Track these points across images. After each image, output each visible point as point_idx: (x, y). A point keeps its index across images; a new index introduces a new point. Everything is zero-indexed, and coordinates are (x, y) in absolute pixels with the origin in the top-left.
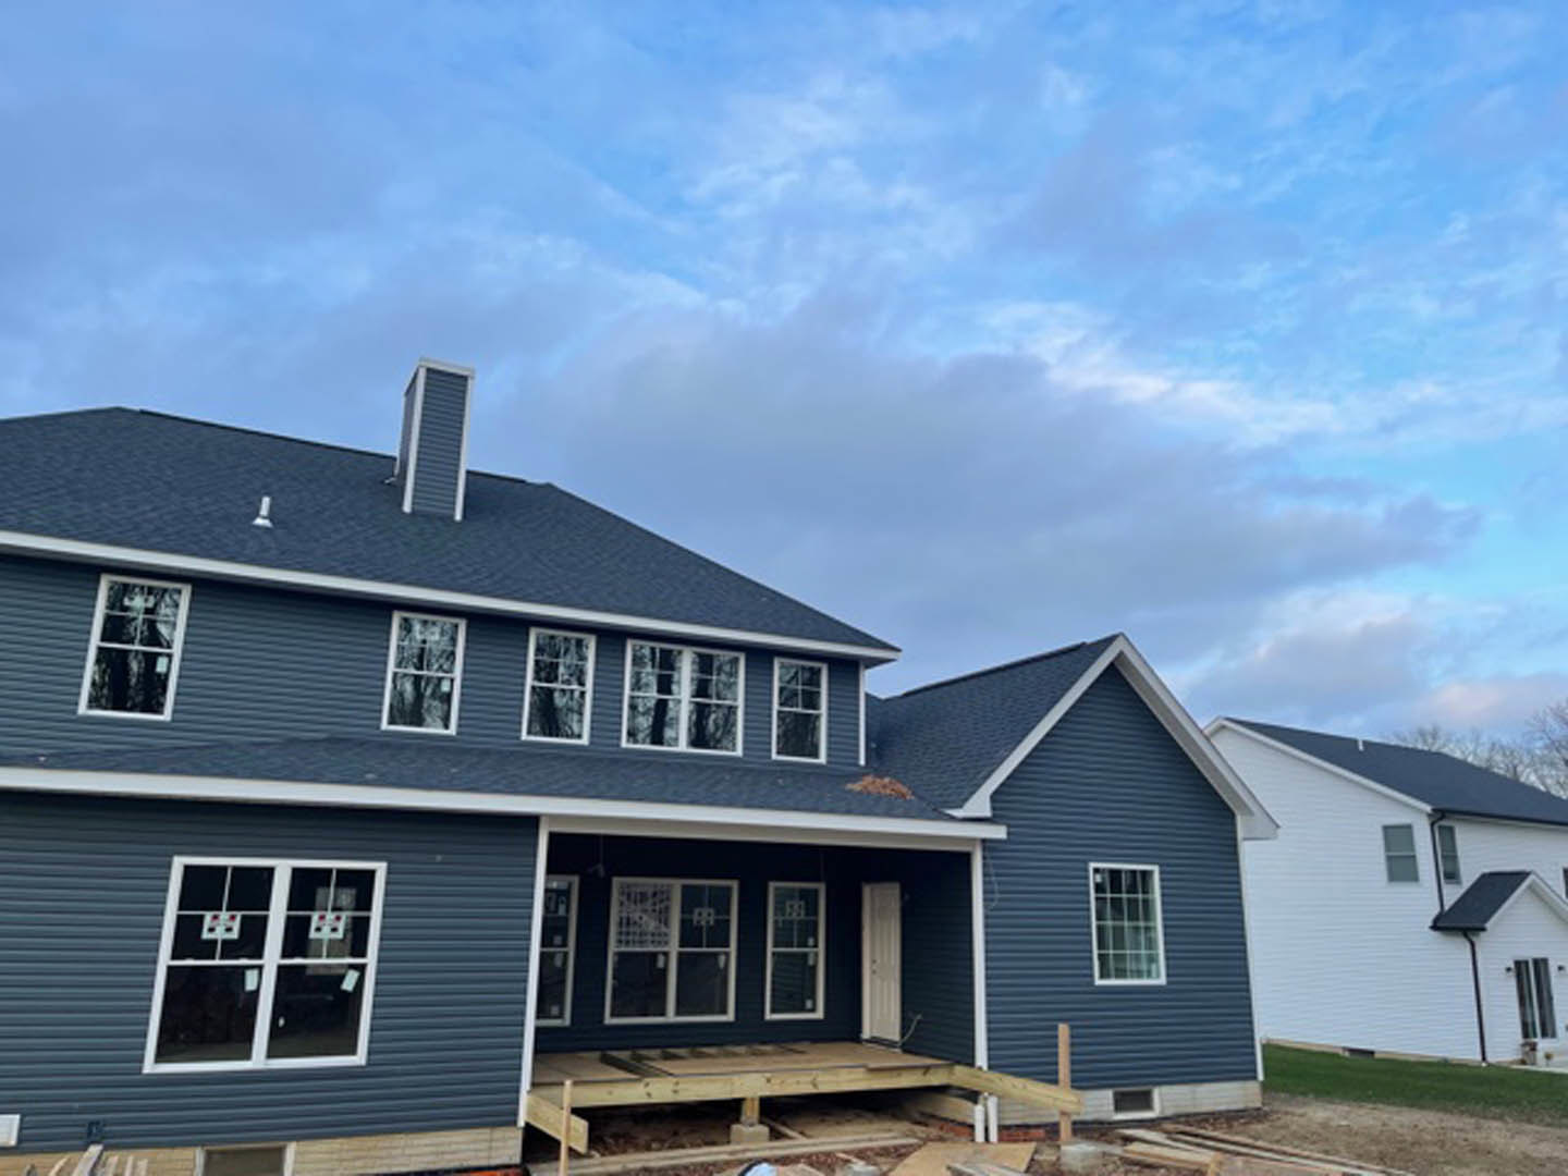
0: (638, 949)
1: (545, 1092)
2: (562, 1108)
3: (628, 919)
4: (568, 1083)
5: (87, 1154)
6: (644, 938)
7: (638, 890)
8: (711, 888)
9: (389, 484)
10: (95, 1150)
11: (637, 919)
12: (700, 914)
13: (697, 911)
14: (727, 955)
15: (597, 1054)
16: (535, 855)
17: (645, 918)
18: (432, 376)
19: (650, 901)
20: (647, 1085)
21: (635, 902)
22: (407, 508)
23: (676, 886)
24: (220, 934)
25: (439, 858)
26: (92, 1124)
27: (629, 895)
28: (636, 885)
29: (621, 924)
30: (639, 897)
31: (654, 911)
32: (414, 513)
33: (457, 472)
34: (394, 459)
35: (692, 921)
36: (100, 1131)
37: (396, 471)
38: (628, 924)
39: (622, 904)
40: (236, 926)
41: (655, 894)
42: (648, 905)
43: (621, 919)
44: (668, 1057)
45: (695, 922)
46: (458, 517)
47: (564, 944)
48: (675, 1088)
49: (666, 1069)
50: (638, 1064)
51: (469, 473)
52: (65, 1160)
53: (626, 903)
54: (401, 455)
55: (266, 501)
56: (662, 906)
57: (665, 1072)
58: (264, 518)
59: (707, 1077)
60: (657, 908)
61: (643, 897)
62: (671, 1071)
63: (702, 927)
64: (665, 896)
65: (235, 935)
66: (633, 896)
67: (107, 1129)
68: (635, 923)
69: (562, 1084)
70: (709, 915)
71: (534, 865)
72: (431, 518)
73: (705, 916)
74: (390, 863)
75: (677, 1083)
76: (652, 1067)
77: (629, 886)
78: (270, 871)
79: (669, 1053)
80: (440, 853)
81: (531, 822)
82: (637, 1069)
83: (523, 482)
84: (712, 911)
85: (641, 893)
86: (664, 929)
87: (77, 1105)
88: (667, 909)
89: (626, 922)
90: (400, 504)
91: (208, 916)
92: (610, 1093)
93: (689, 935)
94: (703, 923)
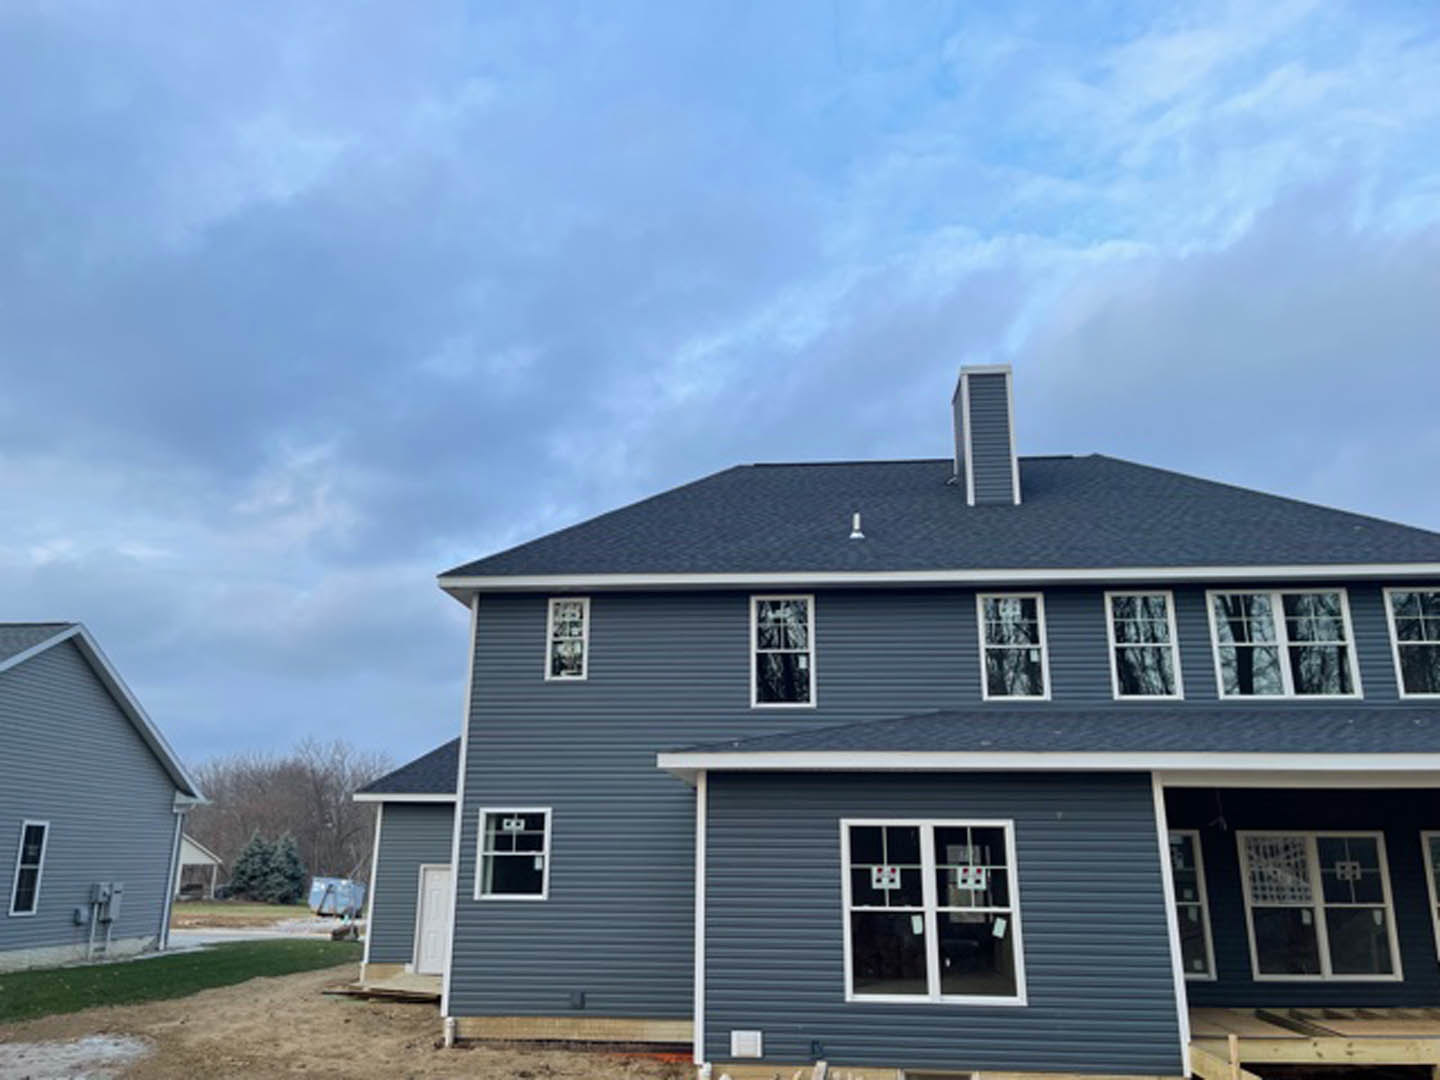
0: (1276, 904)
1: (1206, 1045)
2: (1230, 1063)
3: (1261, 874)
4: (1232, 1037)
5: (816, 1069)
6: (1282, 894)
7: (1267, 843)
8: (1350, 840)
9: (952, 483)
10: (821, 1065)
11: (1271, 874)
12: (1343, 868)
13: (1338, 864)
14: (1383, 910)
15: (1252, 1011)
16: (1152, 809)
17: (1279, 872)
18: (974, 381)
19: (1283, 855)
20: (1315, 1044)
21: (1266, 856)
22: (971, 501)
23: (1310, 839)
24: (885, 885)
25: (1060, 815)
26: (814, 1043)
27: (1257, 849)
28: (1264, 839)
29: (1253, 879)
30: (1268, 851)
31: (1289, 864)
32: (978, 505)
33: (1010, 461)
34: (952, 461)
35: (1335, 875)
36: (821, 1050)
37: (956, 472)
38: (1262, 879)
39: (1251, 858)
40: (897, 876)
41: (1286, 848)
42: (1281, 858)
43: (1253, 873)
44: (1331, 1017)
45: (1339, 877)
46: (1017, 501)
47: (1196, 898)
48: (1350, 1050)
49: (1333, 1028)
50: (1299, 1023)
51: (1021, 460)
52: (800, 1072)
53: (1255, 857)
54: (958, 456)
55: (857, 517)
56: (1298, 859)
57: (1332, 1032)
58: (857, 531)
59: (1385, 1041)
60: (1292, 861)
61: (1273, 851)
62: (1340, 1031)
63: (1348, 882)
64: (1298, 849)
65: (897, 885)
66: (1261, 850)
67: (826, 1048)
68: (1269, 878)
69: (1226, 1038)
70: (1354, 868)
71: (1154, 820)
72: (994, 506)
73: (1349, 870)
74: (1016, 821)
75: (1350, 1045)
76: (1317, 1027)
77: (1255, 839)
78: (916, 829)
79: (1333, 1014)
80: (1060, 810)
81: (1143, 778)
82: (1300, 1028)
83: (1070, 458)
84: (1357, 864)
85: (1271, 848)
86: (1303, 884)
87: (800, 1026)
88: (1304, 863)
89: (1258, 877)
90: (964, 498)
91: (874, 869)
92: (1276, 1050)
93: (1334, 889)
94: (1348, 877)
